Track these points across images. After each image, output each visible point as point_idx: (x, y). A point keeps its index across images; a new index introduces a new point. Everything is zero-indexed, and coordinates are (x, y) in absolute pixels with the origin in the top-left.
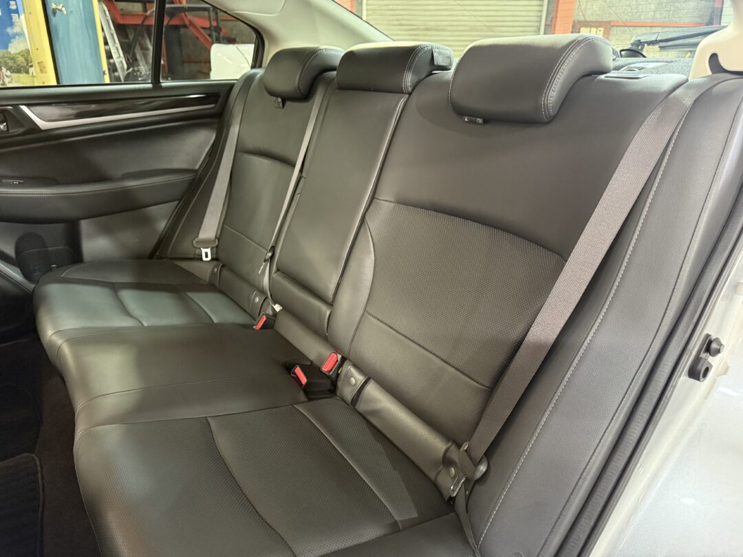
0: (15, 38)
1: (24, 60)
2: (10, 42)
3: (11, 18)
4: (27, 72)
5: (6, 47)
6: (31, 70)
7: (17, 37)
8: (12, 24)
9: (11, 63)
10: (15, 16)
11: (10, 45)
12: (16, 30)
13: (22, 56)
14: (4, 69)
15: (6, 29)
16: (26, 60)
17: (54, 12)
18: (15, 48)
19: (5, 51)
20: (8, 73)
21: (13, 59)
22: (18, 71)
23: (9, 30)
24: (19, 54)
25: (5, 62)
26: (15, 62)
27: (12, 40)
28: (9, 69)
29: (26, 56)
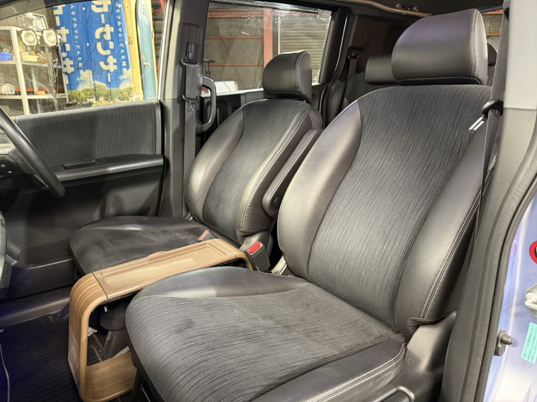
0: (123, 81)
1: (127, 94)
2: (120, 84)
3: (122, 71)
4: (128, 100)
5: (118, 86)
6: (131, 99)
7: (124, 81)
8: (122, 73)
9: (120, 95)
10: (124, 70)
11: (120, 85)
12: (124, 77)
13: (127, 91)
14: (116, 99)
15: (119, 76)
16: (129, 93)
17: (144, 66)
18: (123, 86)
19: (117, 88)
20: (119, 101)
21: (121, 93)
22: (123, 99)
23: (121, 78)
24: (124, 90)
25: (117, 95)
26: (122, 95)
27: (122, 83)
28: (119, 98)
29: (129, 90)
